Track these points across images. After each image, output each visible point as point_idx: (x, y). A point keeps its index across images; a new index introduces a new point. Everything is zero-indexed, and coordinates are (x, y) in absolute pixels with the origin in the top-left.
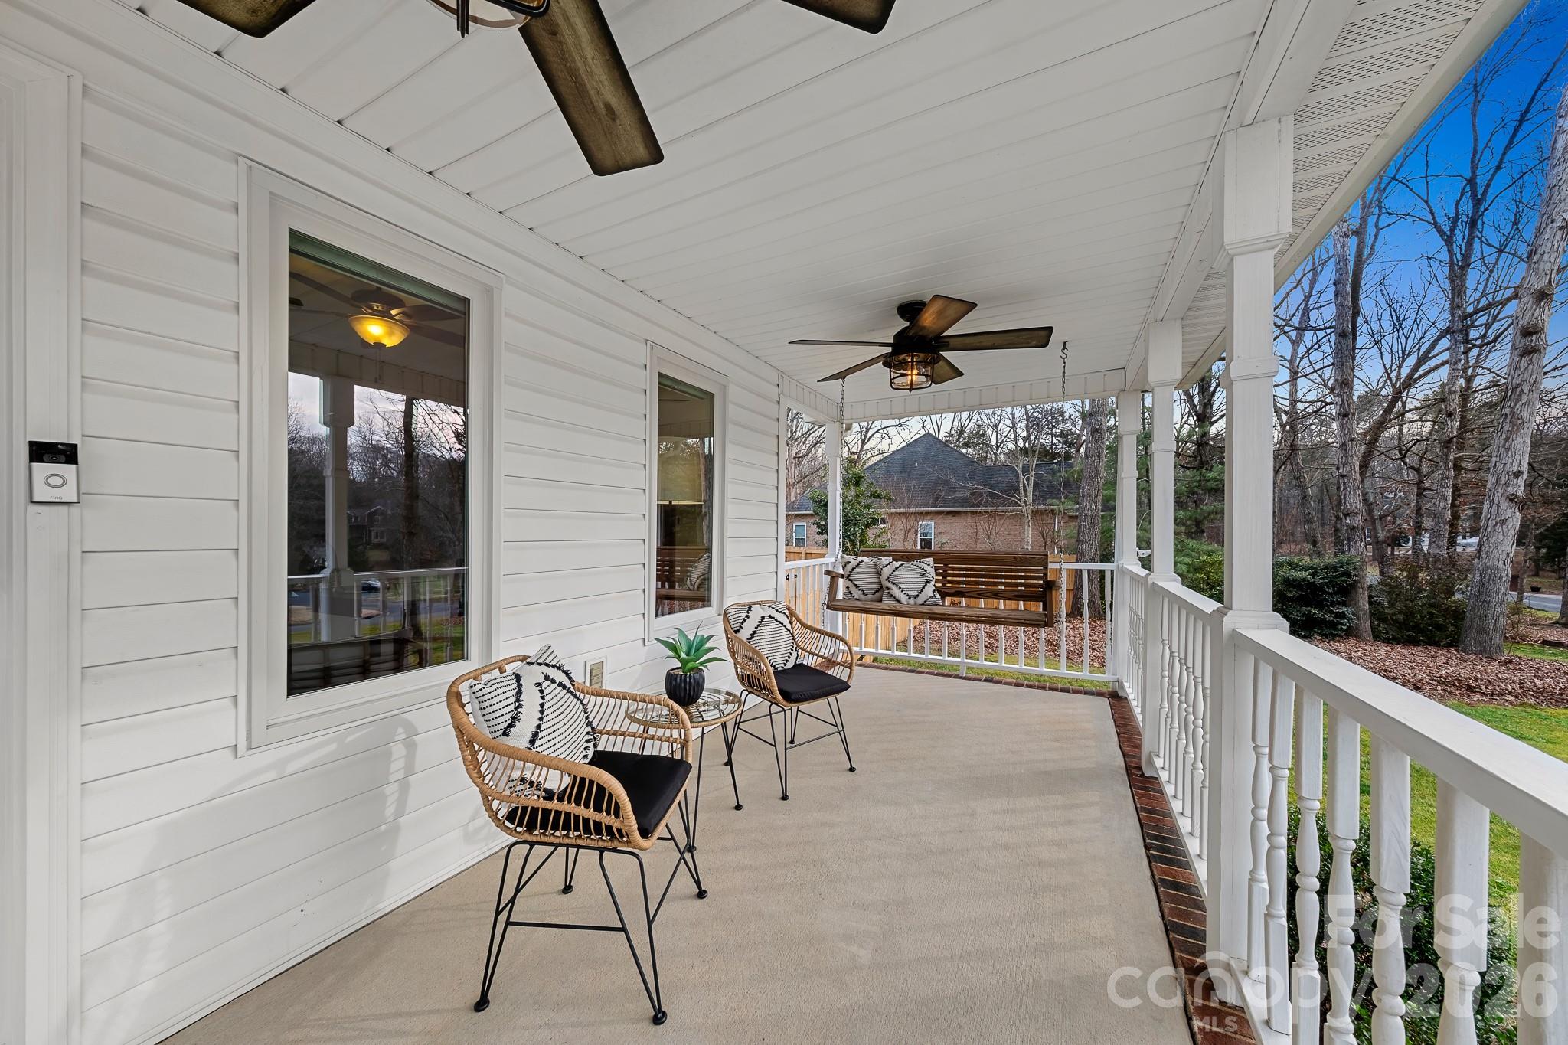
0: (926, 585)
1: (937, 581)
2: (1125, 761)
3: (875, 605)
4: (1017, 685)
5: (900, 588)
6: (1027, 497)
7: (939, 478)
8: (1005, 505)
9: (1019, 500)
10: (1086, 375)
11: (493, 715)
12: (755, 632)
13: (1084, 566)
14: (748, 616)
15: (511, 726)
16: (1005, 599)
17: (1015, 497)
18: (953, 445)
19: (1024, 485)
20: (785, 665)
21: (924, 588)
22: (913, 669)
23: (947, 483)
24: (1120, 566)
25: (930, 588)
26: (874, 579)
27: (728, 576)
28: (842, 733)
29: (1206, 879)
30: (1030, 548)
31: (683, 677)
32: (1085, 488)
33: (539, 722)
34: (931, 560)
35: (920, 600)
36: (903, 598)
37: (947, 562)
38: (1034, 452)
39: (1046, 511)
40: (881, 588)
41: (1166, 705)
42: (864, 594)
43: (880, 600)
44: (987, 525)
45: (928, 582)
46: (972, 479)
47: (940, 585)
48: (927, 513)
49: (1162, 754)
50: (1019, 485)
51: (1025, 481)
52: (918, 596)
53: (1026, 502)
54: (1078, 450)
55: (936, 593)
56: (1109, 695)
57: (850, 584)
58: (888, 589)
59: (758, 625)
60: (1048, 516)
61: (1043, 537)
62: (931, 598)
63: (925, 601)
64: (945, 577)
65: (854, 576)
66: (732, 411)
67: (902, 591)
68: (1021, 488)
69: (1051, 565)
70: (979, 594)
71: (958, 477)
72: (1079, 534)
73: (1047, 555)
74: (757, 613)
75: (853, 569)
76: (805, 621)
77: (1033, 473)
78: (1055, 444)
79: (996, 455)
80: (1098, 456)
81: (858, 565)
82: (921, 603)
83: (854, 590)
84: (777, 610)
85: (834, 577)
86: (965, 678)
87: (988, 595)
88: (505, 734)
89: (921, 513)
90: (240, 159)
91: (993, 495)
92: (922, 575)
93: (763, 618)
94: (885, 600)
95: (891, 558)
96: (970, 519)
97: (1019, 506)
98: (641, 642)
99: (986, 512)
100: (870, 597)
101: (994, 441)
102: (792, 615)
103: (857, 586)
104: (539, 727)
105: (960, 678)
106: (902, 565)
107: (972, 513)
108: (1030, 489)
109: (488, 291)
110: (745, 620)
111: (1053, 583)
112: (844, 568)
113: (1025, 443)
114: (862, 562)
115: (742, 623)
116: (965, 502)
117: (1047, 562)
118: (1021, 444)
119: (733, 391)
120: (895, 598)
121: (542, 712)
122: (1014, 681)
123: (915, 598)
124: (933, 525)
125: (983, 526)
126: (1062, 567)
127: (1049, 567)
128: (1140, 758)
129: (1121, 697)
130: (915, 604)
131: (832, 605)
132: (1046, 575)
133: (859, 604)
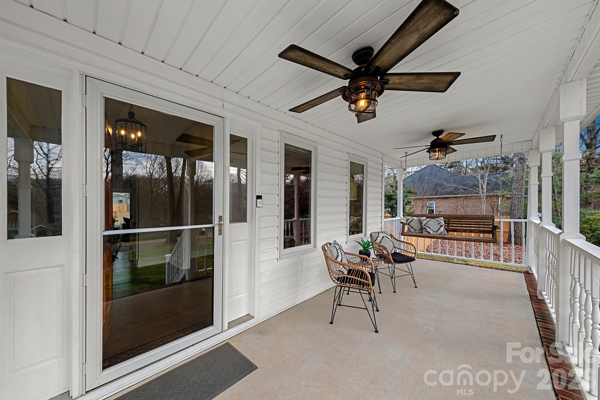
0: (441, 227)
1: (445, 226)
2: (530, 294)
3: (420, 234)
4: (479, 266)
5: (430, 228)
6: (483, 190)
7: (438, 183)
8: (471, 194)
9: (479, 191)
10: (512, 144)
11: (333, 255)
12: (381, 241)
13: (512, 220)
14: (378, 236)
15: (337, 257)
16: (474, 232)
17: (476, 190)
18: (443, 167)
19: (482, 184)
20: (391, 252)
21: (440, 228)
22: (433, 259)
23: (441, 185)
24: (530, 220)
25: (442, 228)
26: (419, 225)
27: (368, 223)
28: (412, 275)
29: (555, 317)
30: (485, 213)
31: (365, 252)
32: (515, 185)
33: (341, 258)
34: (442, 218)
35: (438, 233)
36: (431, 232)
37: (448, 219)
38: (487, 168)
39: (493, 195)
40: (422, 228)
41: (547, 272)
42: (415, 230)
43: (422, 232)
44: (462, 203)
45: (441, 226)
46: (454, 183)
47: (447, 227)
48: (432, 198)
49: (546, 291)
50: (479, 184)
51: (482, 183)
52: (437, 231)
53: (482, 192)
54: (512, 166)
55: (445, 230)
56: (524, 272)
57: (409, 227)
58: (425, 228)
59: (382, 239)
60: (494, 198)
61: (492, 208)
62: (443, 232)
63: (440, 233)
64: (448, 225)
65: (411, 224)
66: (369, 170)
67: (431, 229)
68: (480, 185)
69: (496, 220)
70: (463, 231)
71: (447, 182)
72: (511, 206)
73: (494, 216)
74: (381, 235)
75: (410, 221)
76: (396, 238)
77: (487, 178)
78: (498, 163)
79: (466, 171)
80: (522, 170)
81: (413, 220)
82: (439, 234)
83: (411, 229)
84: (387, 234)
85: (404, 224)
86: (456, 263)
87: (467, 231)
88: (336, 259)
89: (430, 198)
90: (280, 131)
91: (465, 189)
92: (439, 224)
93: (383, 237)
94: (424, 232)
95: (425, 217)
96: (454, 200)
97: (479, 194)
98: (345, 243)
99: (462, 197)
100: (417, 231)
101: (464, 164)
102: (392, 236)
103: (412, 228)
104: (342, 259)
105: (454, 263)
106: (430, 220)
107: (454, 197)
108: (485, 186)
109: (316, 148)
110: (378, 237)
111: (497, 226)
112: (407, 221)
113: (481, 164)
114: (414, 219)
115: (377, 238)
116: (451, 193)
117: (494, 219)
118: (479, 164)
119: (370, 164)
120: (428, 232)
121: (342, 255)
122: (479, 265)
123: (436, 232)
124: (435, 204)
125: (460, 203)
126: (501, 221)
127: (495, 221)
128: (536, 293)
129: (530, 274)
130: (436, 234)
131: (403, 234)
132: (493, 224)
133: (414, 234)
